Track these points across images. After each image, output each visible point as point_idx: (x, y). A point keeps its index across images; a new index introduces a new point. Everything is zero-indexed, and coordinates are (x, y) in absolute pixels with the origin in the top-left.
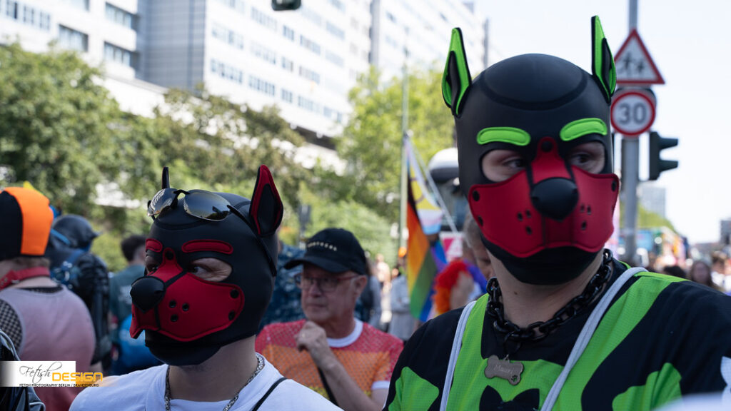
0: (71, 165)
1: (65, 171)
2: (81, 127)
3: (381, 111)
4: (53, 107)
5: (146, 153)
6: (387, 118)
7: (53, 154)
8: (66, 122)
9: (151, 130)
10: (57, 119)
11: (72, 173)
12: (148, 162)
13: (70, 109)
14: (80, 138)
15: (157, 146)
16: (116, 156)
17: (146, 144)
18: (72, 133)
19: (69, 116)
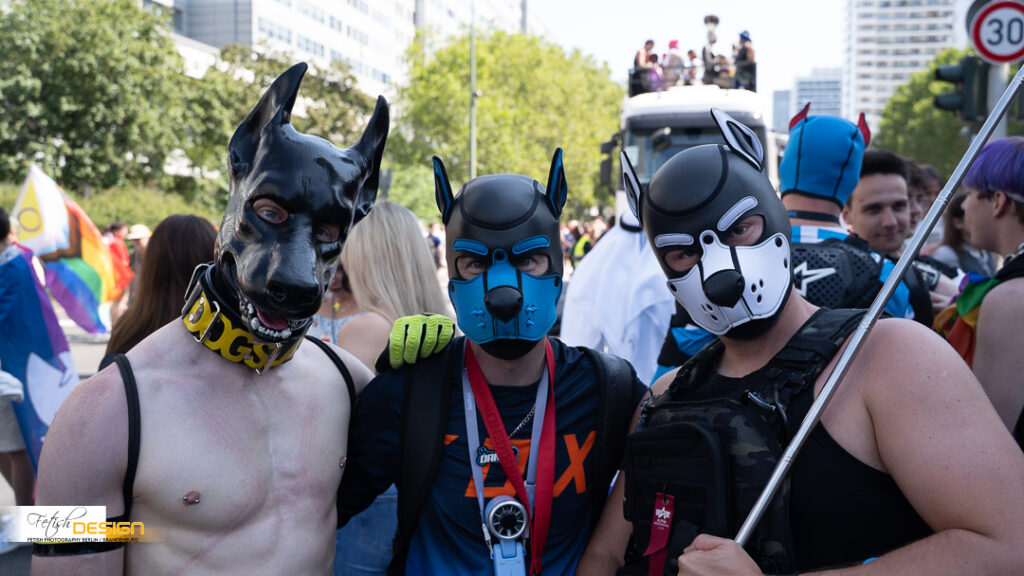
0: (141, 127)
1: (134, 133)
2: (147, 84)
3: (445, 69)
4: (118, 60)
5: (216, 113)
6: (450, 76)
7: (121, 113)
8: (132, 79)
9: (220, 88)
10: (123, 74)
11: (143, 134)
12: (219, 123)
13: (135, 63)
14: (148, 94)
15: (227, 105)
16: (184, 117)
17: (216, 103)
18: (138, 90)
19: (135, 72)
